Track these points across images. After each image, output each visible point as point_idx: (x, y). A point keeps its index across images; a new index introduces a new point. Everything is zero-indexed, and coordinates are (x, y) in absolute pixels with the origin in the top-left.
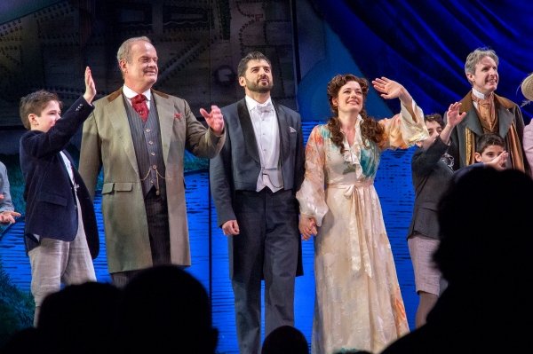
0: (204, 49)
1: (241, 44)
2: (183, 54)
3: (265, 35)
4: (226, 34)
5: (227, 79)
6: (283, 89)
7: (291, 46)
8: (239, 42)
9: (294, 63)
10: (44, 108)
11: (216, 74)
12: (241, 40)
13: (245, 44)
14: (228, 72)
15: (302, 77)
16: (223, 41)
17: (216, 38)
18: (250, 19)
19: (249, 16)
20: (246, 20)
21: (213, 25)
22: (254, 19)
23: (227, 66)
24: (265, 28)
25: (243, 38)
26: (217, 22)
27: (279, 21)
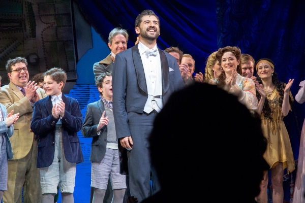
0: (20, 44)
1: (42, 40)
2: (8, 47)
3: (57, 35)
4: (34, 35)
5: (34, 61)
6: (68, 66)
7: (72, 41)
8: (41, 39)
9: (74, 51)
11: (28, 59)
12: (42, 38)
13: (45, 40)
14: (35, 57)
15: (79, 59)
16: (32, 39)
17: (27, 37)
18: (47, 26)
19: (47, 24)
20: (45, 26)
21: (25, 29)
22: (50, 25)
23: (35, 54)
24: (56, 30)
25: (43, 36)
26: (28, 27)
27: (64, 26)
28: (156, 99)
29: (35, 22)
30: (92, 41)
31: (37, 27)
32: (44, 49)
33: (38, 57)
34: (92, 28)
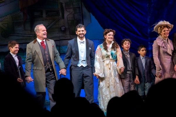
0: (57, 22)
1: (67, 20)
2: (51, 23)
3: (74, 17)
4: (63, 17)
7: (81, 20)
10: (14, 46)
11: (61, 28)
12: (67, 19)
13: (68, 20)
14: (64, 27)
16: (62, 19)
18: (70, 13)
19: (69, 12)
20: (69, 13)
21: (59, 15)
22: (71, 13)
23: (64, 26)
24: (74, 15)
25: (68, 18)
26: (61, 14)
27: (77, 13)
28: (83, 62)
29: (64, 12)
30: (91, 19)
31: (65, 14)
32: (68, 24)
33: (65, 27)
34: (91, 14)
